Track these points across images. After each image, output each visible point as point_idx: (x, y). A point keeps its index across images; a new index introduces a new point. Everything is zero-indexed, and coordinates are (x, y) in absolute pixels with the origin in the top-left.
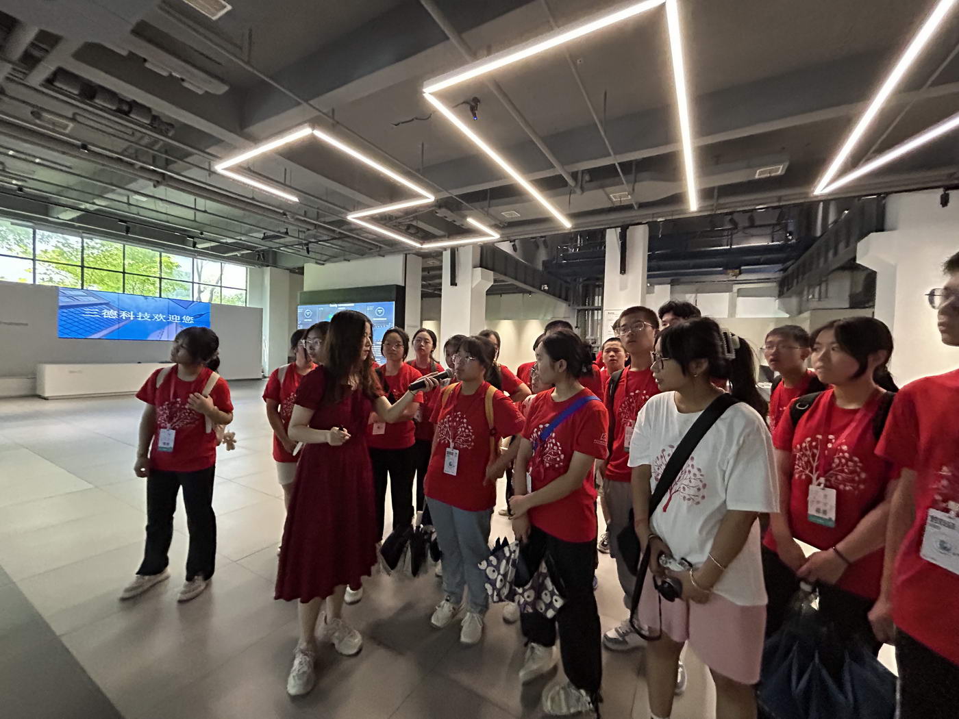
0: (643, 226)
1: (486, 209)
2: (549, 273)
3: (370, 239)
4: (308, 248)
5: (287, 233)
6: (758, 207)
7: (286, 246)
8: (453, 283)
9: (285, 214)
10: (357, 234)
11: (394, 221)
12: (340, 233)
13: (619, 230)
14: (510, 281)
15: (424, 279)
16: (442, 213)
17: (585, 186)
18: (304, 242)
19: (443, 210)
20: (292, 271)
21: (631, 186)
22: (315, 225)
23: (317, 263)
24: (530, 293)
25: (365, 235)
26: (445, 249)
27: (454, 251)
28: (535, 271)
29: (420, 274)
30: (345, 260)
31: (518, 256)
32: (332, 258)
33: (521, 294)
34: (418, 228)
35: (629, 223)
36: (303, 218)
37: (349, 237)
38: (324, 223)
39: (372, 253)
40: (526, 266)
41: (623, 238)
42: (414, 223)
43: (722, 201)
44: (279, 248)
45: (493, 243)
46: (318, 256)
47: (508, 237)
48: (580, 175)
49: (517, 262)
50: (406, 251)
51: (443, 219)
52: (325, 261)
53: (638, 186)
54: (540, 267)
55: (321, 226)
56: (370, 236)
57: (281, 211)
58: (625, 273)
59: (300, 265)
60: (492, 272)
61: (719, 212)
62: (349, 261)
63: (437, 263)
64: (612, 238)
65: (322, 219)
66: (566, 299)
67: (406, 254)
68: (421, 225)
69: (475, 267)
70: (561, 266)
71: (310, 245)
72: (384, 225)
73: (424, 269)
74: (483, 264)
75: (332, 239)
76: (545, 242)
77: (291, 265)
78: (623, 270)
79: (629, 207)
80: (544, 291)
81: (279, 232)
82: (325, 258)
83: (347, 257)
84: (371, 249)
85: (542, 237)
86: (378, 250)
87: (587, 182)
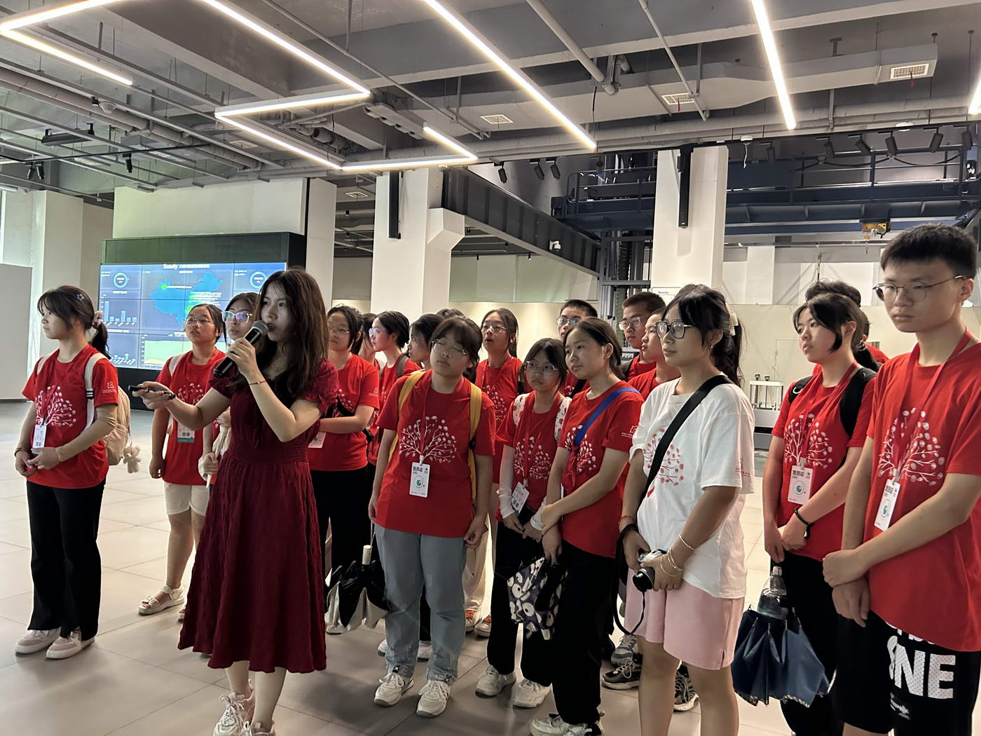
0: (717, 147)
1: (455, 109)
2: (563, 220)
3: (246, 150)
4: (129, 163)
5: (91, 132)
6: (898, 125)
7: (87, 156)
8: (394, 233)
9: (96, 102)
10: (225, 141)
11: (293, 122)
12: (191, 137)
13: (678, 153)
14: (493, 232)
15: (339, 222)
16: (379, 111)
17: (621, 79)
18: (120, 149)
19: (381, 107)
20: (88, 199)
21: (693, 84)
22: (148, 121)
23: (140, 187)
24: (530, 254)
25: (236, 142)
26: (381, 173)
27: (395, 178)
28: (538, 216)
29: (333, 214)
30: (195, 184)
31: (508, 189)
32: (169, 180)
33: (515, 256)
34: (333, 135)
35: (694, 141)
36: (125, 109)
37: (209, 144)
38: (165, 118)
39: (246, 175)
40: (522, 207)
41: (684, 166)
42: (329, 127)
43: (841, 113)
44: (71, 158)
45: (466, 168)
46: (143, 176)
47: (490, 157)
48: (611, 64)
49: (507, 199)
50: (310, 175)
51: (379, 122)
52: (156, 185)
53: (704, 83)
54: (547, 209)
55: (156, 124)
56: (247, 145)
57: (89, 96)
58: (687, 225)
59: (106, 189)
60: (463, 217)
61: (837, 130)
62: (202, 186)
63: (364, 196)
64: (667, 164)
65: (162, 113)
66: (593, 267)
67: (309, 179)
68: (340, 130)
69: (432, 206)
70: (584, 208)
71: (134, 156)
72: (276, 127)
73: (340, 206)
74: (446, 202)
75: (177, 148)
76: (554, 167)
77: (87, 189)
78: (684, 220)
79: (693, 116)
80: (554, 251)
81: (77, 130)
82: (156, 178)
83: (199, 180)
84: (245, 167)
85: (548, 159)
86: (259, 169)
87: (623, 73)
